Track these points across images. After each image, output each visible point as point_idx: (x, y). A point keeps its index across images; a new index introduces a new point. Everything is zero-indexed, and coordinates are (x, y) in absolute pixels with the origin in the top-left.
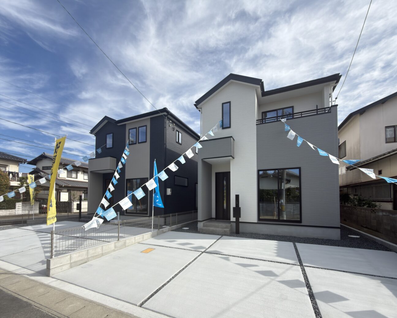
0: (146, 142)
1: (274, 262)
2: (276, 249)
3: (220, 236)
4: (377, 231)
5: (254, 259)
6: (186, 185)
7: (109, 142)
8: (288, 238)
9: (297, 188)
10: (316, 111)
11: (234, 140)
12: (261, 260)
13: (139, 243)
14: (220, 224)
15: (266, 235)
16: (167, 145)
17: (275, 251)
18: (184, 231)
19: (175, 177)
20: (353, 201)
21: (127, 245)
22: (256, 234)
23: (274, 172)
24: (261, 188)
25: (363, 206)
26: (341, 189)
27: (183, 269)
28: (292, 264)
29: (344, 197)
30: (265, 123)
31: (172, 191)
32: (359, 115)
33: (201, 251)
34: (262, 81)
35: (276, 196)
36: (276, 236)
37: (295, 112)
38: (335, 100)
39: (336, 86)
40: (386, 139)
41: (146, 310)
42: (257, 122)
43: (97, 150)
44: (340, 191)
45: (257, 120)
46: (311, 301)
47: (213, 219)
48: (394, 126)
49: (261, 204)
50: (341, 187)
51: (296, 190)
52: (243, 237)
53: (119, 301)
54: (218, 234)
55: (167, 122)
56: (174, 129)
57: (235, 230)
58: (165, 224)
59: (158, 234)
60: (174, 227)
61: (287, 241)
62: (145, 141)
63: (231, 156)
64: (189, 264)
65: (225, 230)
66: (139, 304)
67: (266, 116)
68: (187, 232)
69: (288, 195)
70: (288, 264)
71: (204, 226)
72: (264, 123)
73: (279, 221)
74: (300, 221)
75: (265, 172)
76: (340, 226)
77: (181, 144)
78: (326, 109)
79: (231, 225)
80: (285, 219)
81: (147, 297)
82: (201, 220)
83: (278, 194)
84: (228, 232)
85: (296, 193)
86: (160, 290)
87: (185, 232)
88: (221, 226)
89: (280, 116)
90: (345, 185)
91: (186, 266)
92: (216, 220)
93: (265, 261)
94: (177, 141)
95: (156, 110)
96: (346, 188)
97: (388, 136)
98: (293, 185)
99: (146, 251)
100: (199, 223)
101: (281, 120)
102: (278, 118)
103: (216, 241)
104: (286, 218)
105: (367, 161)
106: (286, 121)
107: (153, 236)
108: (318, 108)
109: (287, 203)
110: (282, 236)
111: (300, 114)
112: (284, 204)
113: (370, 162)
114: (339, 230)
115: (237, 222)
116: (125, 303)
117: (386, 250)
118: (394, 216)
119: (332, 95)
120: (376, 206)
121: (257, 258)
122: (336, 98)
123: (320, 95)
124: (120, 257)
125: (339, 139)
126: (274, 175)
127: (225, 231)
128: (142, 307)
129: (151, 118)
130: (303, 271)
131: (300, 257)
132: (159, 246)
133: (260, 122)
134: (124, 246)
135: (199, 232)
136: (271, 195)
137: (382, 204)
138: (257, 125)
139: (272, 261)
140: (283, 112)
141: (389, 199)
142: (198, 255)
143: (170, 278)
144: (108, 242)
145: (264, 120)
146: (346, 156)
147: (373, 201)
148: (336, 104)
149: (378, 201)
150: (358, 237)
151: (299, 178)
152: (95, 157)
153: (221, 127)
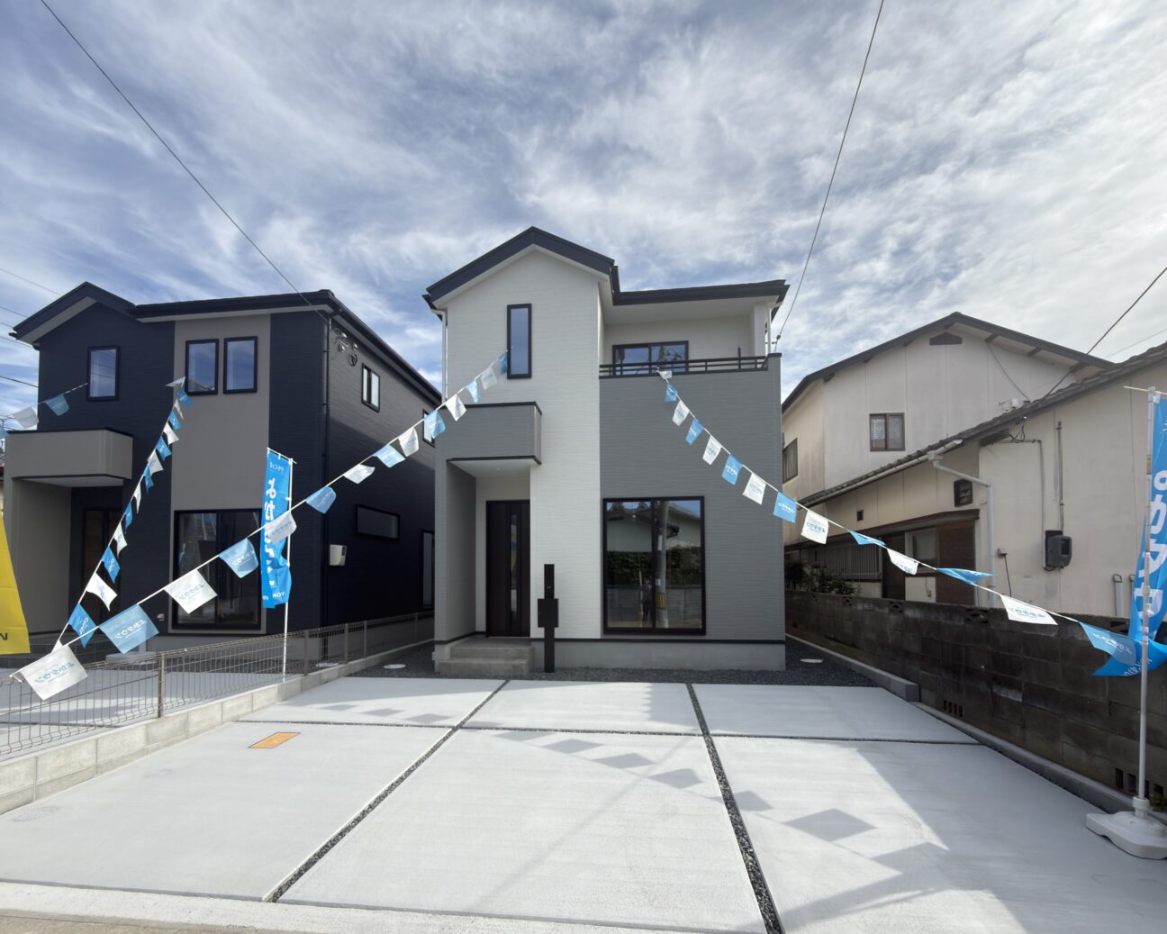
0: (254, 390)
1: (645, 733)
2: (648, 702)
3: (502, 682)
4: (853, 645)
5: (597, 732)
6: (394, 535)
7: (102, 381)
8: (675, 673)
9: (694, 550)
10: (737, 362)
11: (541, 413)
12: (613, 732)
13: (238, 721)
14: (500, 649)
15: (622, 670)
16: (332, 407)
17: (647, 708)
18: (391, 674)
19: (359, 509)
20: (811, 580)
21: (192, 729)
22: (597, 669)
23: (641, 507)
24: (609, 549)
25: (831, 589)
26: (789, 553)
27: (402, 779)
28: (685, 734)
29: (793, 573)
30: (622, 376)
31: (348, 554)
32: (822, 381)
33: (449, 727)
34: (615, 265)
35: (644, 570)
36: (647, 670)
37: (691, 357)
38: (775, 340)
39: (778, 308)
40: (871, 441)
41: (295, 906)
42: (601, 372)
43: (48, 402)
44: (787, 557)
45: (601, 366)
46: (728, 808)
47: (479, 636)
48: (884, 416)
49: (609, 592)
50: (787, 548)
51: (691, 555)
52: (564, 680)
53: (193, 899)
54: (496, 677)
55: (333, 335)
56: (354, 361)
57: (541, 663)
58: (325, 656)
59: (303, 689)
60: (357, 663)
61: (672, 682)
62: (252, 387)
63: (533, 457)
64: (417, 764)
65: (517, 662)
66: (267, 894)
67: (622, 357)
68: (400, 676)
69: (672, 568)
70: (677, 734)
71: (453, 656)
72: (618, 377)
73: (653, 632)
74: (702, 631)
75: (617, 504)
76: (784, 639)
77: (377, 410)
78: (759, 361)
79: (533, 650)
80: (666, 626)
81: (295, 870)
82: (444, 639)
83: (649, 563)
84: (524, 667)
85: (693, 561)
86: (333, 845)
87: (393, 676)
88: (504, 652)
89: (654, 364)
90: (795, 543)
91: (410, 772)
92: (487, 636)
93: (623, 733)
94: (365, 398)
95: (294, 292)
96: (797, 551)
97: (875, 437)
98: (685, 540)
99: (268, 743)
100: (437, 647)
101: (661, 373)
102: (653, 366)
103: (491, 696)
104: (670, 623)
105: (837, 489)
106: (670, 376)
107: (287, 697)
108: (742, 356)
109: (673, 588)
110: (661, 670)
111: (704, 364)
112: (664, 591)
113: (843, 490)
114: (782, 648)
115: (550, 640)
116: (218, 900)
117: (868, 686)
118: (881, 611)
119: (769, 329)
120: (852, 591)
121: (602, 729)
122: (779, 337)
123: (745, 325)
124: (170, 770)
125: (783, 434)
126: (640, 514)
127: (514, 666)
128: (279, 902)
129: (273, 316)
130: (711, 745)
131: (702, 716)
132: (313, 723)
133: (610, 371)
134: (184, 736)
135: (439, 675)
136: (631, 566)
137: (863, 585)
138: (600, 378)
139: (639, 733)
140: (662, 354)
141: (875, 575)
142: (441, 738)
143: (361, 810)
144: (109, 726)
145: (618, 368)
146: (796, 475)
147: (848, 580)
148: (778, 352)
149: (856, 580)
150: (819, 661)
151: (699, 523)
152: (35, 427)
153: (503, 372)
